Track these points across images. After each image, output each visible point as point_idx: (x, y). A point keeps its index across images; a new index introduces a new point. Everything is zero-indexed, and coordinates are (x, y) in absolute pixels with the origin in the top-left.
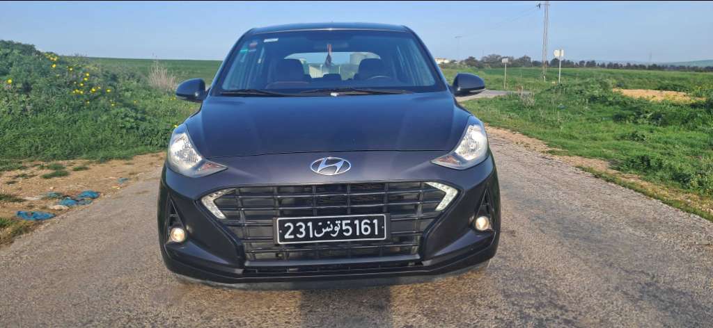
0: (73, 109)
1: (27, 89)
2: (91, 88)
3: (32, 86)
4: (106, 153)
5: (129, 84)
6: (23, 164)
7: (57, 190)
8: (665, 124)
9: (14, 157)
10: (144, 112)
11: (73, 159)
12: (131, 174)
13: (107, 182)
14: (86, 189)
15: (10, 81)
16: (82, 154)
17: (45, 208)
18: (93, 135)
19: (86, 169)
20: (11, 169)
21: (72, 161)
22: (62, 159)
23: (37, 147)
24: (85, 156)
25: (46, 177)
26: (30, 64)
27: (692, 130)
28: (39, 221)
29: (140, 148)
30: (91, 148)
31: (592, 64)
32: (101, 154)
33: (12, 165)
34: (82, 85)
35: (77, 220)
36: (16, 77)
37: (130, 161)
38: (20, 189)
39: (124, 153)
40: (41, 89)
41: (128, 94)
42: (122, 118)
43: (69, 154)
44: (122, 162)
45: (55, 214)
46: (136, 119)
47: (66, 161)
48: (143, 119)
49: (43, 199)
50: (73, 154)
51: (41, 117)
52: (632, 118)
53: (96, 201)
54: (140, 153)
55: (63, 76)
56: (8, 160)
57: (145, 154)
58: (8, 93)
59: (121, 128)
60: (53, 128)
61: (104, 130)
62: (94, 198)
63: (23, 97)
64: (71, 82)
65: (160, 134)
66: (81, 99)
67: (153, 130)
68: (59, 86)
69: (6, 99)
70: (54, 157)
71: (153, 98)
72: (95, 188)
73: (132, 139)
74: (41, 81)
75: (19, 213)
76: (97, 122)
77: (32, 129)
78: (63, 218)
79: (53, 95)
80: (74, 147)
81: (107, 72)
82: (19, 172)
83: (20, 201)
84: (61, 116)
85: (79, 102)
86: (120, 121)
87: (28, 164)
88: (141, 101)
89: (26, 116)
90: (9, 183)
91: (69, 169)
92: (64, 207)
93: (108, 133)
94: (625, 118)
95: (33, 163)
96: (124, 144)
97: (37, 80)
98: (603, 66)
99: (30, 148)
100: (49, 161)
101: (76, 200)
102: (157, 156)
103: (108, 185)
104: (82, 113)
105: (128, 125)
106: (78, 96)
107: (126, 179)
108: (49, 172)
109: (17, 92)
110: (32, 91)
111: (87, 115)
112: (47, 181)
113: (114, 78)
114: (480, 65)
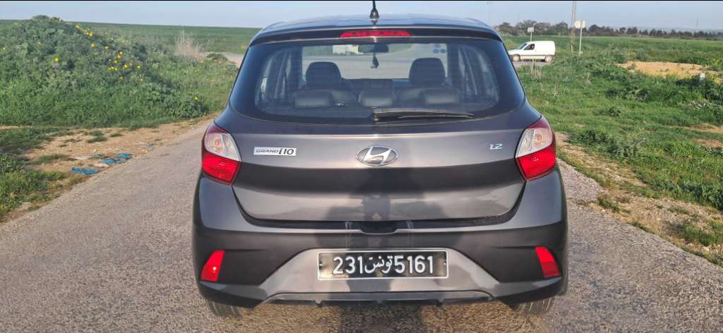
0: (109, 83)
1: (71, 66)
2: (123, 65)
3: (75, 64)
4: (137, 122)
5: (157, 56)
6: (70, 131)
7: (99, 153)
8: (649, 99)
9: (63, 125)
10: (169, 85)
11: (110, 127)
12: (157, 140)
13: (137, 146)
14: (121, 152)
15: (57, 60)
16: (117, 122)
17: (91, 165)
18: (126, 106)
19: (120, 135)
20: (62, 135)
21: (109, 129)
22: (101, 127)
23: (81, 116)
24: (119, 124)
25: (90, 142)
26: (72, 43)
27: (671, 106)
28: (89, 174)
29: (165, 118)
30: (124, 118)
31: (633, 31)
32: (132, 123)
33: (63, 131)
34: (116, 62)
35: (116, 175)
36: (61, 56)
37: (156, 129)
38: (71, 151)
39: (151, 122)
40: (82, 66)
41: (155, 66)
42: (150, 92)
43: (107, 123)
44: (150, 130)
45: (99, 170)
46: (162, 92)
47: (104, 129)
48: (168, 93)
49: (89, 159)
50: (110, 122)
51: (83, 91)
52: (622, 93)
53: (129, 161)
54: (164, 122)
55: (101, 54)
56: (58, 127)
57: (169, 123)
58: (56, 70)
59: (149, 100)
60: (93, 100)
61: (135, 102)
62: (127, 159)
63: (68, 74)
64: (107, 60)
65: (182, 106)
66: (115, 75)
67: (176, 102)
68: (97, 63)
69: (54, 75)
70: (95, 125)
71: (178, 69)
72: (128, 151)
73: (158, 110)
74: (82, 60)
75: (73, 169)
76: (128, 94)
77: (77, 101)
78: (105, 173)
79: (92, 72)
80: (110, 116)
81: (137, 44)
82: (68, 137)
83: (72, 160)
84: (99, 90)
85: (114, 78)
86: (148, 94)
87: (74, 131)
88: (168, 72)
89: (71, 90)
90: (62, 146)
91: (107, 135)
92: (106, 165)
93: (138, 105)
94: (616, 93)
95: (79, 130)
96: (151, 115)
97: (79, 58)
98: (645, 33)
99: (75, 117)
100: (91, 129)
101: (114, 160)
102: (179, 125)
103: (139, 149)
104: (116, 88)
105: (155, 98)
106: (113, 72)
107: (152, 145)
108: (91, 137)
109: (63, 69)
110: (75, 68)
111: (121, 89)
112: (90, 145)
113: (143, 49)
114: (514, 31)
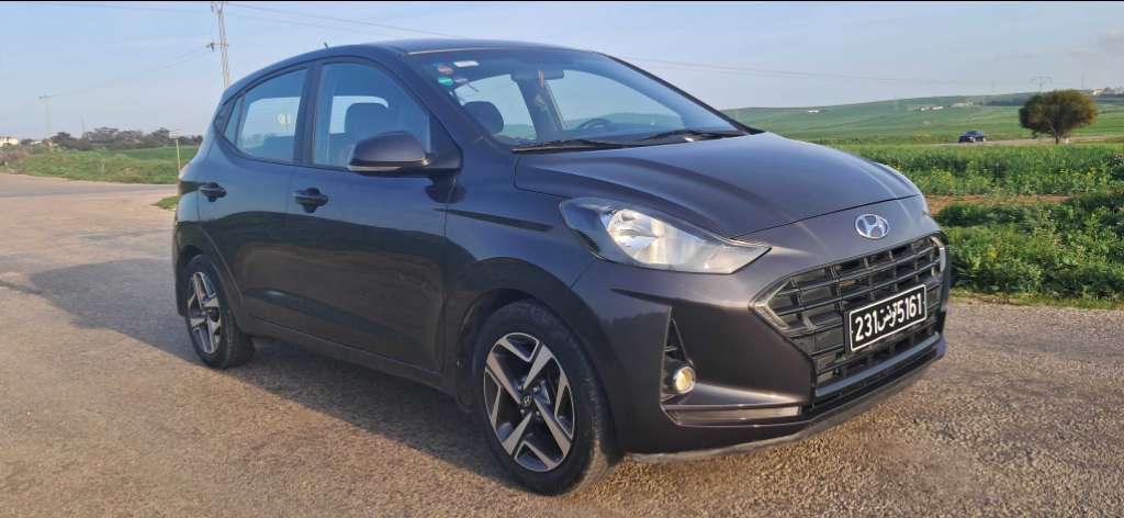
114: (85, 145)
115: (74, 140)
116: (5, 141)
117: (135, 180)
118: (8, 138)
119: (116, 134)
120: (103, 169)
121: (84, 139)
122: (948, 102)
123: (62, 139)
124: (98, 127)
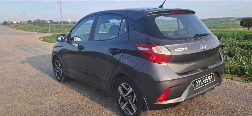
114: (34, 23)
115: (32, 22)
116: (17, 22)
117: (40, 32)
118: (18, 21)
119: (41, 21)
120: (34, 29)
121: (34, 22)
122: (229, 19)
123: (29, 22)
124: (37, 19)
